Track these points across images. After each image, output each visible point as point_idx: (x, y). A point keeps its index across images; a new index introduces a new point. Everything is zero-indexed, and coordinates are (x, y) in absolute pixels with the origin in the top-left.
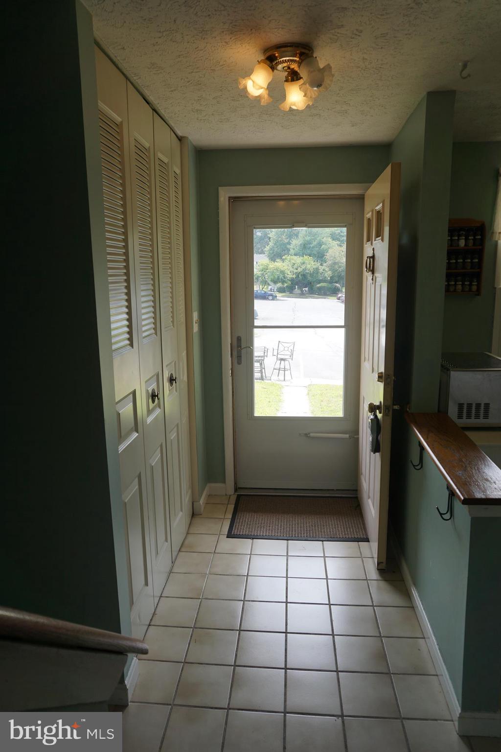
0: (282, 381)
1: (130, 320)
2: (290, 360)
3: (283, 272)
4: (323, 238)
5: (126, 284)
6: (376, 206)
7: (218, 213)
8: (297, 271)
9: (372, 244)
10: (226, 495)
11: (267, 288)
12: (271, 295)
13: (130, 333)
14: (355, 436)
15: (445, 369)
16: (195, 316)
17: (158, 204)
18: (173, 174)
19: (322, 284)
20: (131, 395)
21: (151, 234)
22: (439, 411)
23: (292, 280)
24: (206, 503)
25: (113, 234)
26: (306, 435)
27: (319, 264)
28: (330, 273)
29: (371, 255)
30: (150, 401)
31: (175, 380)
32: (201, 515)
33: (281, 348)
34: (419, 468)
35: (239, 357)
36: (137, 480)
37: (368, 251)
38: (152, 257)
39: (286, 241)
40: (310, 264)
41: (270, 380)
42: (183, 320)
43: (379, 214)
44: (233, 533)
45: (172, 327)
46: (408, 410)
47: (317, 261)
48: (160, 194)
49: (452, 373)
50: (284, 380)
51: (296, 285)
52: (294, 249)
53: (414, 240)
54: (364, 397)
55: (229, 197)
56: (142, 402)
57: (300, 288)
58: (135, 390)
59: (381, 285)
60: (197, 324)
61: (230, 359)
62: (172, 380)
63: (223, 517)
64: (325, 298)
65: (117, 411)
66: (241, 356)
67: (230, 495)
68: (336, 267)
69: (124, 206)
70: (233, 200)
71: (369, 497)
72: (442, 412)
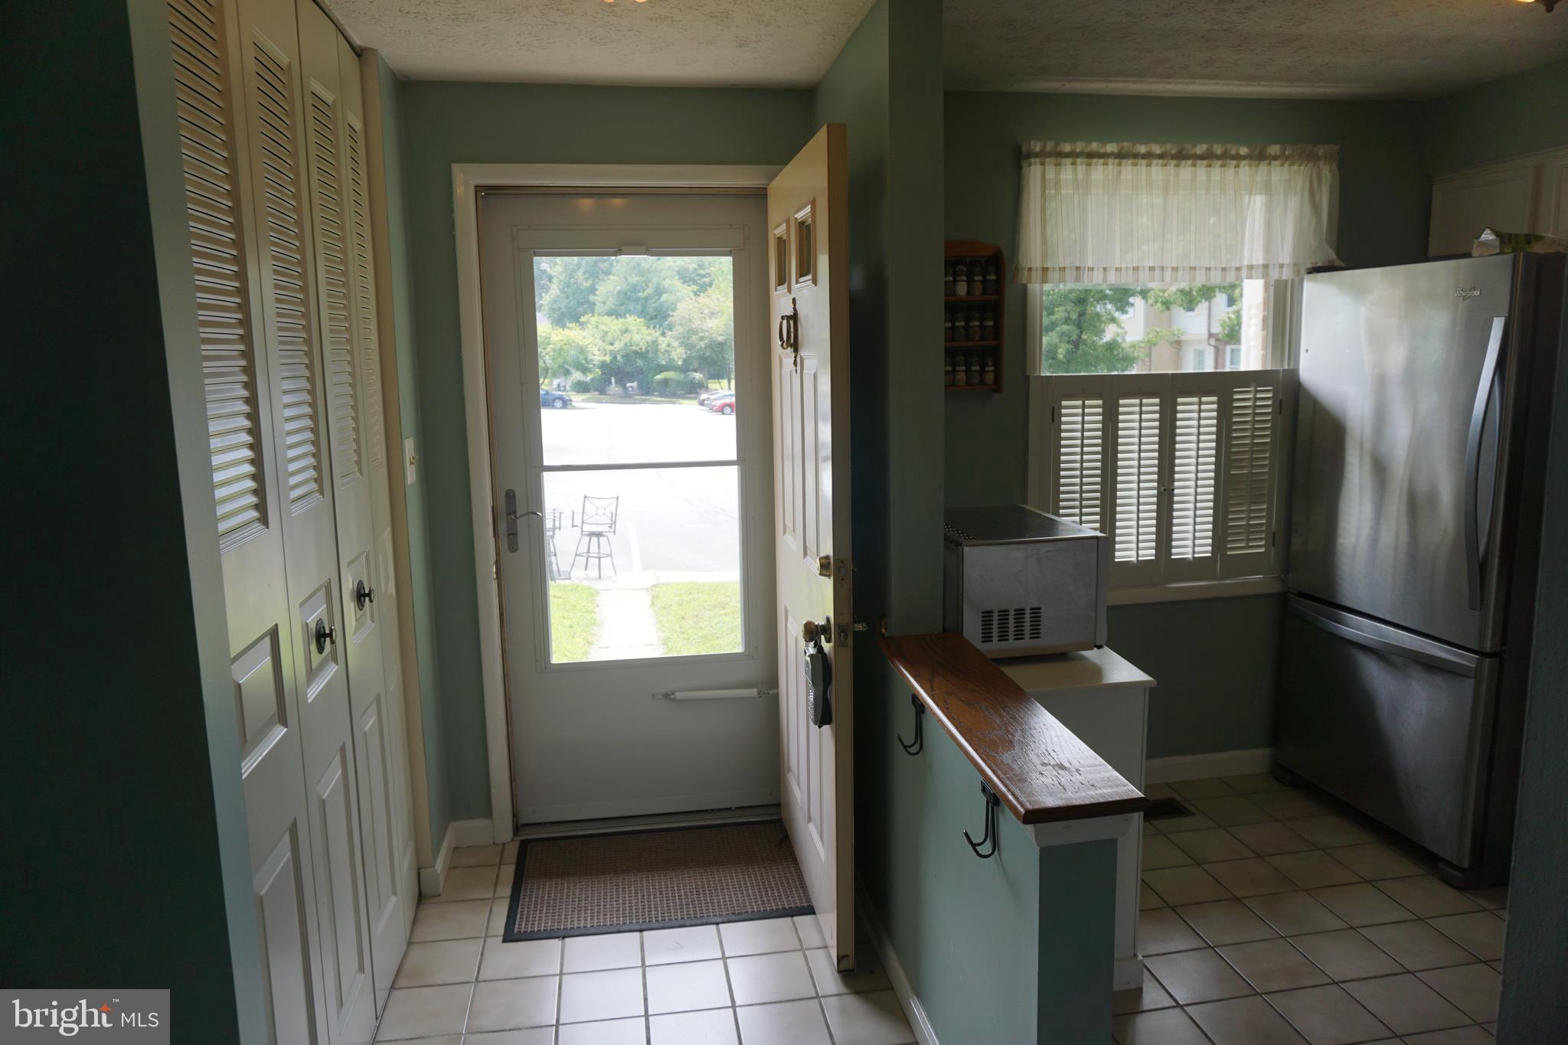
0: (595, 579)
1: (257, 461)
2: (610, 535)
3: (582, 350)
4: (664, 279)
5: (244, 378)
6: (797, 212)
7: (452, 221)
8: (611, 348)
9: (789, 291)
10: (494, 844)
11: (551, 383)
12: (560, 398)
13: (260, 492)
14: (771, 692)
15: (951, 542)
16: (409, 447)
17: (315, 195)
18: (348, 131)
19: (666, 373)
20: (267, 640)
21: (302, 263)
22: (945, 630)
23: (603, 366)
24: (449, 868)
25: (212, 260)
26: (666, 696)
27: (659, 333)
28: (681, 351)
29: (790, 312)
30: (314, 647)
31: (369, 595)
32: (440, 895)
33: (590, 509)
34: (916, 751)
35: (513, 535)
36: (287, 837)
37: (781, 304)
38: (306, 315)
39: (587, 284)
40: (639, 333)
41: (569, 579)
42: (382, 457)
43: (805, 230)
44: (516, 930)
45: (358, 474)
46: (883, 631)
47: (655, 327)
48: (319, 173)
49: (966, 549)
50: (600, 577)
51: (612, 375)
52: (604, 303)
53: (877, 283)
54: (786, 608)
55: (476, 186)
56: (294, 651)
57: (621, 382)
58: (276, 625)
59: (815, 375)
60: (413, 466)
61: (492, 541)
62: (362, 596)
63: (491, 896)
64: (674, 403)
65: (234, 681)
66: (515, 534)
67: (504, 844)
68: (694, 338)
69: (234, 194)
70: (486, 193)
71: (810, 819)
72: (952, 631)
